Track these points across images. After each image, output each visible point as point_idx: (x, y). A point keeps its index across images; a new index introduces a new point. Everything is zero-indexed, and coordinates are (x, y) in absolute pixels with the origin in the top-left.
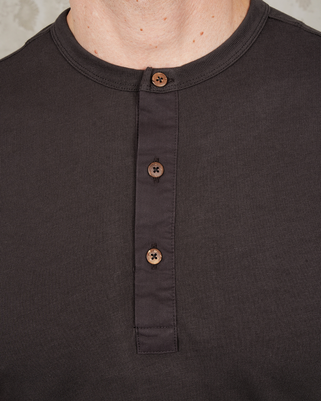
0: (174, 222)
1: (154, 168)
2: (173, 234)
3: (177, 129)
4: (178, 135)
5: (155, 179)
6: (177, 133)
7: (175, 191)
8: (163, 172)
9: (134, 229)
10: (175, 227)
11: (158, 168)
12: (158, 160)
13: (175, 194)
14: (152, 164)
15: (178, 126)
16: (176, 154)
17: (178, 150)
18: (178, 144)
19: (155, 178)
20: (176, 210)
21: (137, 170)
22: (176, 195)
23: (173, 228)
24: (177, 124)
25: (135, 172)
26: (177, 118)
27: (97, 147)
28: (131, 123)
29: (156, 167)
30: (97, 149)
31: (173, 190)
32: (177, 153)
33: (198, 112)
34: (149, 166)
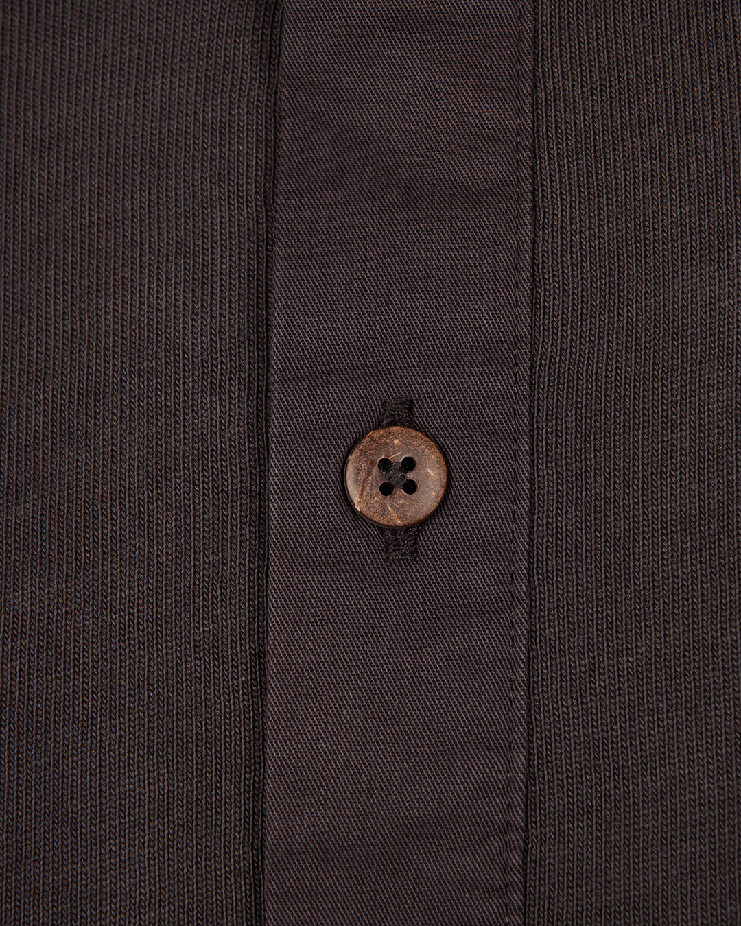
0: (518, 818)
1: (385, 464)
2: (516, 898)
3: (527, 204)
4: (534, 243)
5: (389, 534)
6: (526, 234)
7: (521, 613)
8: (442, 492)
9: (258, 865)
10: (525, 852)
11: (409, 464)
12: (411, 410)
13: (522, 631)
14: (373, 440)
15: (533, 185)
16: (524, 368)
17: (533, 343)
18: (534, 306)
19: (394, 529)
20: (529, 741)
21: (273, 483)
22: (531, 638)
23: (515, 859)
24: (526, 171)
25: (261, 494)
26: (527, 140)
27: (25, 330)
28: (243, 170)
29: (398, 457)
30: (25, 342)
31: (512, 606)
32: (532, 361)
33: (661, 96)
34: (349, 451)
